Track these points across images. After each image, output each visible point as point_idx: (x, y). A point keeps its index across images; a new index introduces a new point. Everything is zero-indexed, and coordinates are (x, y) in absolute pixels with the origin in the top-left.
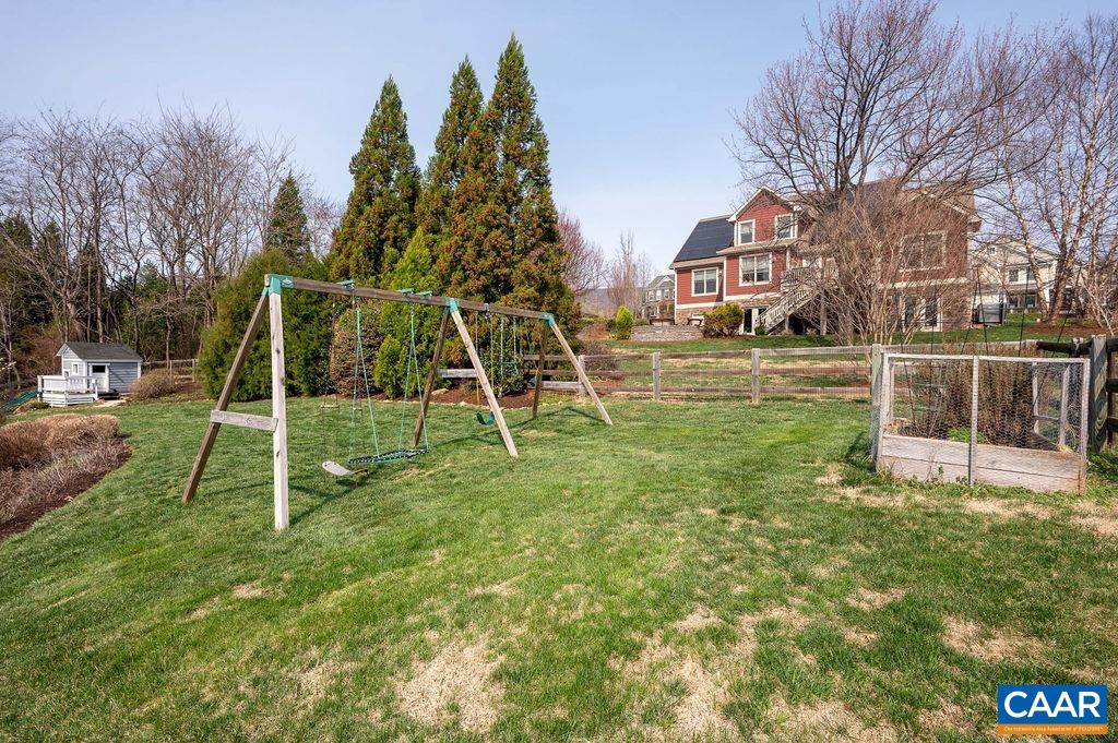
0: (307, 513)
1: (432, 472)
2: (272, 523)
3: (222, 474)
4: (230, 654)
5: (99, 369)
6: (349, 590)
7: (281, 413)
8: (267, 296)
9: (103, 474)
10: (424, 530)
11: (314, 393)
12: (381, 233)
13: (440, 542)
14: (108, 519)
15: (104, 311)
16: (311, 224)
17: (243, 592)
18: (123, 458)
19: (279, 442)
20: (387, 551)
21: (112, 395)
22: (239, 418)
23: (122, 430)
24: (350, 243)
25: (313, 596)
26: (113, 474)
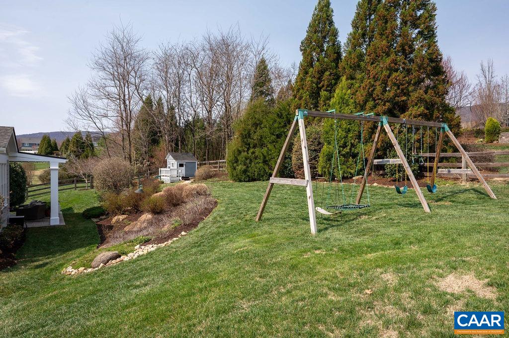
5: (181, 165)
8: (297, 121)
12: (319, 83)
21: (187, 178)
22: (286, 180)
24: (301, 91)
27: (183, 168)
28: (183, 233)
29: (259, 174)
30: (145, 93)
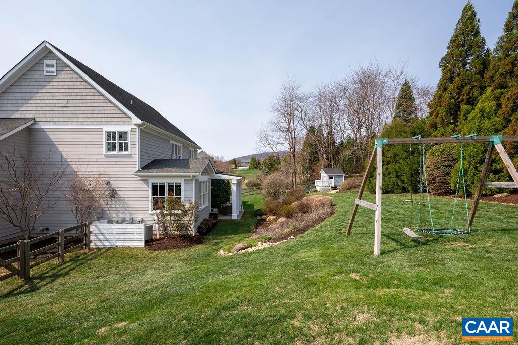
0: (391, 251)
1: (474, 246)
2: (373, 252)
3: (362, 226)
4: (338, 295)
5: (331, 178)
6: (391, 291)
7: (379, 202)
8: (376, 149)
9: (325, 218)
10: (446, 276)
11: (416, 191)
12: (458, 98)
13: (452, 286)
14: (324, 235)
15: (334, 156)
16: (418, 102)
17: (353, 276)
18: (332, 213)
19: (378, 216)
20: (420, 280)
21: (334, 188)
22: (364, 204)
23: (334, 203)
24: (438, 108)
25: (376, 287)
26: (328, 219)
27: (333, 181)
28: (292, 237)
29: (393, 188)
30: (308, 124)
